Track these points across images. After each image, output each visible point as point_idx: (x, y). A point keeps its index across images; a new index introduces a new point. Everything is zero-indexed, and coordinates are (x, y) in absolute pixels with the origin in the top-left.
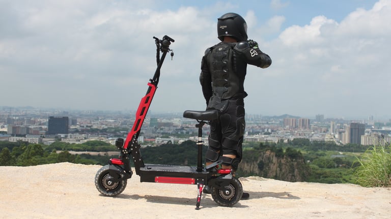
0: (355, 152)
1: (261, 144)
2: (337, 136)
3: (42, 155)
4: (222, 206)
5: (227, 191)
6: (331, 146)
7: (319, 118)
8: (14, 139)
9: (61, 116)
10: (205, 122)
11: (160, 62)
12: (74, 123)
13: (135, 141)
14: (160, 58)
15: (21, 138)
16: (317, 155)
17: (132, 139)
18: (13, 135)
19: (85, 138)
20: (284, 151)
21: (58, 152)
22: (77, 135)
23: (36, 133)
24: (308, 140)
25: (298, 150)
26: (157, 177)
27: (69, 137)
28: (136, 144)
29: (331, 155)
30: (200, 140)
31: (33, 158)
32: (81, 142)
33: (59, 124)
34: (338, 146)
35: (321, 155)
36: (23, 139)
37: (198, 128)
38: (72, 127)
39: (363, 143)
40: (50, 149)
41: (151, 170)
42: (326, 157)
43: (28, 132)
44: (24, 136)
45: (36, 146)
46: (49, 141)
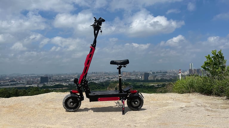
0: (147, 82)
1: (116, 81)
2: (140, 77)
3: (38, 90)
4: (134, 110)
5: (136, 103)
6: (139, 81)
7: (134, 72)
8: (28, 86)
9: (45, 76)
10: (122, 66)
11: (96, 35)
12: (50, 78)
13: (85, 79)
14: (96, 33)
15: (30, 85)
16: (134, 84)
17: (83, 79)
18: (27, 84)
19: (54, 84)
20: (123, 83)
21: (45, 89)
22: (51, 83)
23: (36, 83)
24: (131, 79)
25: (128, 83)
26: (99, 98)
27: (48, 84)
28: (85, 81)
29: (139, 84)
30: (120, 76)
31: (35, 92)
32: (53, 85)
33: (44, 79)
34: (141, 81)
35: (135, 84)
36: (31, 86)
37: (118, 70)
38: (50, 80)
39: (149, 79)
40: (41, 88)
41: (95, 95)
42: (137, 85)
43: (33, 83)
44: (31, 84)
45: (36, 88)
46: (41, 86)
